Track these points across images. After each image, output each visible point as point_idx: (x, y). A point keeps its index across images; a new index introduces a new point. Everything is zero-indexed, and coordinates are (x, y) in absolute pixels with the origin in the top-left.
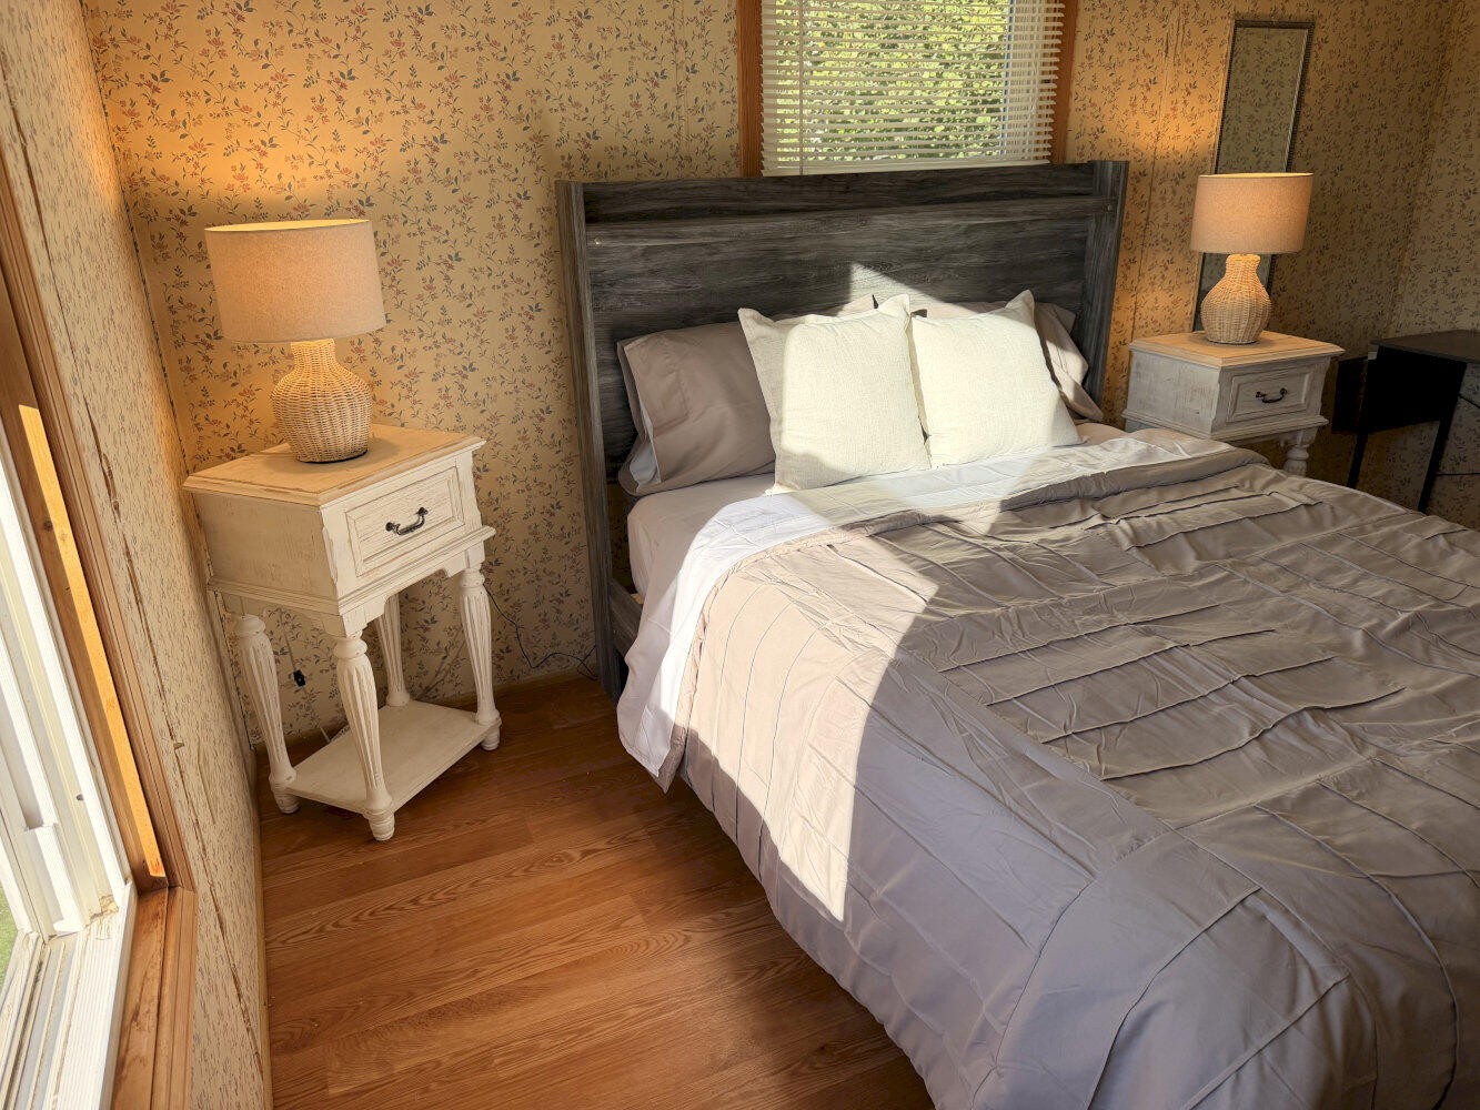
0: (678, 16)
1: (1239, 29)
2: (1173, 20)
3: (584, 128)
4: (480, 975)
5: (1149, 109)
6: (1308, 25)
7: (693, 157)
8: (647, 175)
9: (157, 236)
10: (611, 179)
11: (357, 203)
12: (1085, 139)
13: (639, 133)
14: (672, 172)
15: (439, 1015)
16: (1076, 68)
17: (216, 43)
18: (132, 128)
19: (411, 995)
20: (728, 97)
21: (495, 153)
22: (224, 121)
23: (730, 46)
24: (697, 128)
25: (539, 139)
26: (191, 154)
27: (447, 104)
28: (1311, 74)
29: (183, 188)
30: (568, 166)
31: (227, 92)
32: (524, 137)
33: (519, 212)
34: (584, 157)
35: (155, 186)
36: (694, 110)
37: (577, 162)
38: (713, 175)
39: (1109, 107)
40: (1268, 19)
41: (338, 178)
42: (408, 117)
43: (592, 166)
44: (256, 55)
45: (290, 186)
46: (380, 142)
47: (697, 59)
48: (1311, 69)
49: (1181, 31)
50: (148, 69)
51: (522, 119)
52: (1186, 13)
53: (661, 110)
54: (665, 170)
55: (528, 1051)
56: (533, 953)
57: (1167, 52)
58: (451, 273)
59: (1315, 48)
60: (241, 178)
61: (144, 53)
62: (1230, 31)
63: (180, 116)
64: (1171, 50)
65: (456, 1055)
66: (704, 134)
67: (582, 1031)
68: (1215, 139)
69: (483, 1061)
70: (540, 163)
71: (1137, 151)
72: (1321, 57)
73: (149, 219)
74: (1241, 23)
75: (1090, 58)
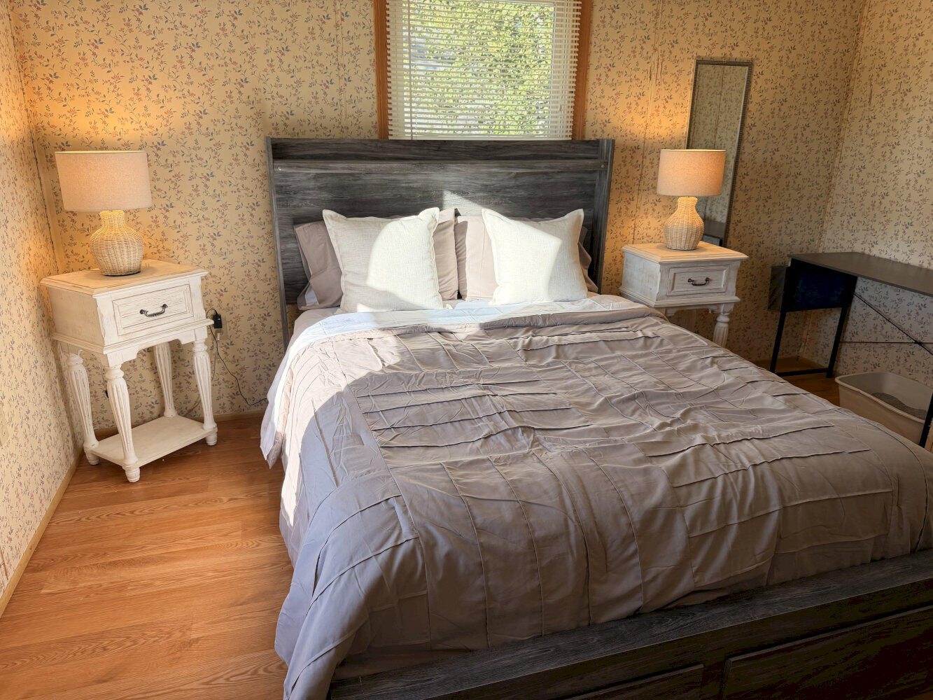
0: (340, 50)
1: (699, 65)
2: (654, 58)
3: (285, 109)
4: (144, 549)
5: (639, 110)
6: (749, 64)
7: (349, 127)
8: (322, 135)
9: (49, 156)
10: (301, 136)
11: (156, 144)
12: (597, 127)
13: (318, 114)
14: (336, 134)
15: (114, 564)
16: (590, 84)
17: (83, 59)
18: (38, 101)
19: (105, 554)
20: (370, 95)
21: (235, 121)
22: (87, 98)
23: (371, 68)
24: (351, 111)
25: (259, 114)
26: (68, 115)
27: (207, 94)
28: (752, 93)
29: (64, 132)
30: (276, 129)
31: (88, 84)
32: (251, 113)
33: (247, 152)
34: (285, 125)
35: (49, 130)
36: (350, 102)
37: (281, 127)
38: (362, 137)
39: (613, 108)
40: (720, 60)
41: (146, 130)
42: (186, 100)
43: (290, 130)
44: (103, 66)
45: (120, 133)
46: (170, 112)
47: (352, 73)
48: (752, 90)
49: (660, 65)
50: (48, 71)
51: (250, 103)
52: (663, 56)
53: (330, 101)
54: (333, 133)
55: (146, 586)
56: (176, 542)
57: (650, 78)
58: (208, 183)
59: (754, 78)
60: (94, 128)
61: (46, 63)
62: (693, 66)
63: (63, 95)
64: (653, 77)
65: (112, 583)
66: (356, 115)
67: (178, 580)
68: (686, 129)
69: (122, 587)
70: (260, 127)
71: (632, 134)
72: (759, 83)
73: (45, 147)
74: (700, 62)
75: (599, 79)
